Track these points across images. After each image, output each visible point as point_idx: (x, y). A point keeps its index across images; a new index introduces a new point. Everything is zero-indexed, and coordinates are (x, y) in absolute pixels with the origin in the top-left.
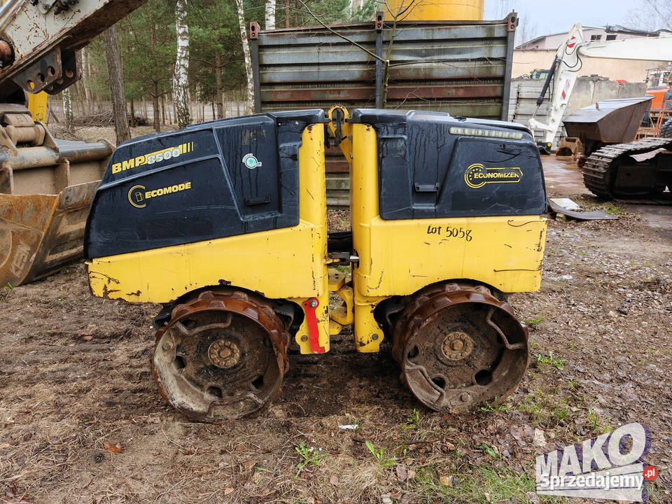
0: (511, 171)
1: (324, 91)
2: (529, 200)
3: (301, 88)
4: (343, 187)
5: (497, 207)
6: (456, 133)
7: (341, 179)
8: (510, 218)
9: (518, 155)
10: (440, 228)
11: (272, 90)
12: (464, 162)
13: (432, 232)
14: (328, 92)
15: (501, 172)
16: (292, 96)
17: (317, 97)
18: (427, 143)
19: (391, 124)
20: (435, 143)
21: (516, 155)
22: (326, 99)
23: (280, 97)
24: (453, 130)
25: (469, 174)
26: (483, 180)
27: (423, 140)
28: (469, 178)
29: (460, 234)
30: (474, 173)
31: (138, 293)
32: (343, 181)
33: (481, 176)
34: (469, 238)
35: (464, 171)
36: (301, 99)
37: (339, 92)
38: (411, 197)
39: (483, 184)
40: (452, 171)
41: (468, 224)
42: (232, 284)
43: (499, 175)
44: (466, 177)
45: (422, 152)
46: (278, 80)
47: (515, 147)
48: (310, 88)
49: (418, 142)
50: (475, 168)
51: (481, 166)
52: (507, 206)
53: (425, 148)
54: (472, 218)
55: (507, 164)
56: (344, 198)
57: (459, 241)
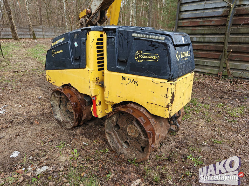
0: (154, 55)
1: (204, 21)
2: (162, 71)
3: (195, 20)
4: (205, 64)
5: (147, 73)
6: (134, 36)
7: (205, 60)
8: (154, 79)
9: (158, 47)
10: (126, 78)
11: (183, 21)
12: (135, 50)
13: (123, 79)
14: (206, 22)
15: (150, 55)
16: (190, 24)
17: (201, 24)
18: (123, 40)
19: (111, 32)
20: (127, 40)
21: (157, 48)
22: (205, 25)
23: (185, 25)
24: (133, 35)
25: (137, 55)
26: (142, 59)
27: (122, 39)
28: (137, 57)
29: (133, 82)
30: (139, 55)
31: (54, 82)
32: (205, 61)
33: (141, 56)
34: (137, 85)
35: (135, 54)
36: (194, 25)
37: (211, 21)
38: (117, 63)
39: (142, 60)
40: (131, 53)
41: (136, 78)
42: (71, 85)
43: (149, 57)
44: (135, 56)
45: (122, 44)
46: (186, 17)
47: (156, 43)
48: (199, 20)
49: (121, 39)
50: (139, 53)
51: (141, 52)
52: (152, 73)
53: (123, 42)
54: (138, 76)
55: (152, 52)
56: (205, 69)
57: (132, 85)
